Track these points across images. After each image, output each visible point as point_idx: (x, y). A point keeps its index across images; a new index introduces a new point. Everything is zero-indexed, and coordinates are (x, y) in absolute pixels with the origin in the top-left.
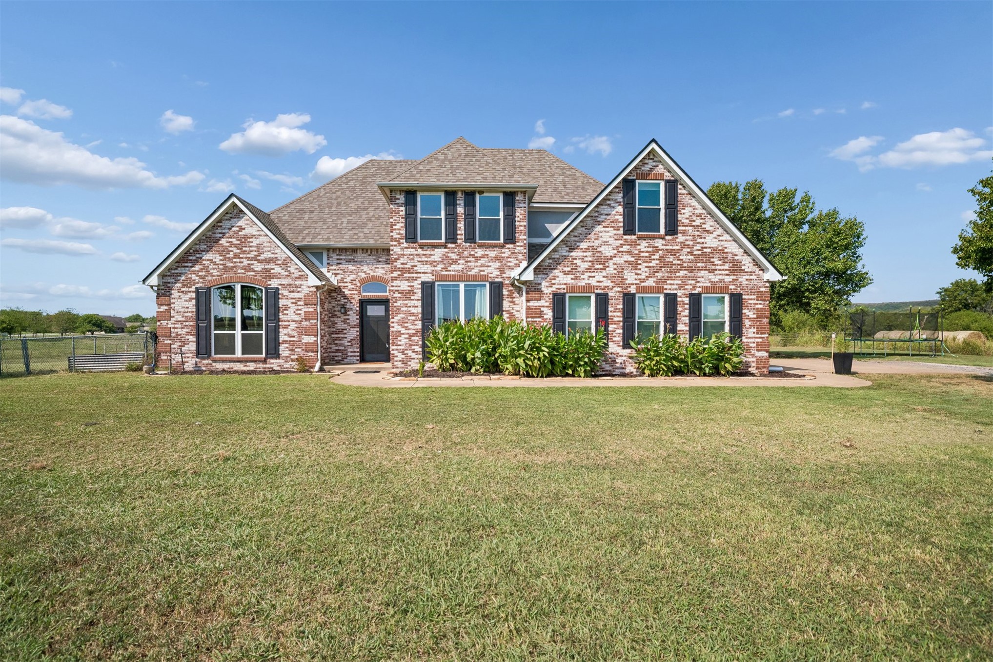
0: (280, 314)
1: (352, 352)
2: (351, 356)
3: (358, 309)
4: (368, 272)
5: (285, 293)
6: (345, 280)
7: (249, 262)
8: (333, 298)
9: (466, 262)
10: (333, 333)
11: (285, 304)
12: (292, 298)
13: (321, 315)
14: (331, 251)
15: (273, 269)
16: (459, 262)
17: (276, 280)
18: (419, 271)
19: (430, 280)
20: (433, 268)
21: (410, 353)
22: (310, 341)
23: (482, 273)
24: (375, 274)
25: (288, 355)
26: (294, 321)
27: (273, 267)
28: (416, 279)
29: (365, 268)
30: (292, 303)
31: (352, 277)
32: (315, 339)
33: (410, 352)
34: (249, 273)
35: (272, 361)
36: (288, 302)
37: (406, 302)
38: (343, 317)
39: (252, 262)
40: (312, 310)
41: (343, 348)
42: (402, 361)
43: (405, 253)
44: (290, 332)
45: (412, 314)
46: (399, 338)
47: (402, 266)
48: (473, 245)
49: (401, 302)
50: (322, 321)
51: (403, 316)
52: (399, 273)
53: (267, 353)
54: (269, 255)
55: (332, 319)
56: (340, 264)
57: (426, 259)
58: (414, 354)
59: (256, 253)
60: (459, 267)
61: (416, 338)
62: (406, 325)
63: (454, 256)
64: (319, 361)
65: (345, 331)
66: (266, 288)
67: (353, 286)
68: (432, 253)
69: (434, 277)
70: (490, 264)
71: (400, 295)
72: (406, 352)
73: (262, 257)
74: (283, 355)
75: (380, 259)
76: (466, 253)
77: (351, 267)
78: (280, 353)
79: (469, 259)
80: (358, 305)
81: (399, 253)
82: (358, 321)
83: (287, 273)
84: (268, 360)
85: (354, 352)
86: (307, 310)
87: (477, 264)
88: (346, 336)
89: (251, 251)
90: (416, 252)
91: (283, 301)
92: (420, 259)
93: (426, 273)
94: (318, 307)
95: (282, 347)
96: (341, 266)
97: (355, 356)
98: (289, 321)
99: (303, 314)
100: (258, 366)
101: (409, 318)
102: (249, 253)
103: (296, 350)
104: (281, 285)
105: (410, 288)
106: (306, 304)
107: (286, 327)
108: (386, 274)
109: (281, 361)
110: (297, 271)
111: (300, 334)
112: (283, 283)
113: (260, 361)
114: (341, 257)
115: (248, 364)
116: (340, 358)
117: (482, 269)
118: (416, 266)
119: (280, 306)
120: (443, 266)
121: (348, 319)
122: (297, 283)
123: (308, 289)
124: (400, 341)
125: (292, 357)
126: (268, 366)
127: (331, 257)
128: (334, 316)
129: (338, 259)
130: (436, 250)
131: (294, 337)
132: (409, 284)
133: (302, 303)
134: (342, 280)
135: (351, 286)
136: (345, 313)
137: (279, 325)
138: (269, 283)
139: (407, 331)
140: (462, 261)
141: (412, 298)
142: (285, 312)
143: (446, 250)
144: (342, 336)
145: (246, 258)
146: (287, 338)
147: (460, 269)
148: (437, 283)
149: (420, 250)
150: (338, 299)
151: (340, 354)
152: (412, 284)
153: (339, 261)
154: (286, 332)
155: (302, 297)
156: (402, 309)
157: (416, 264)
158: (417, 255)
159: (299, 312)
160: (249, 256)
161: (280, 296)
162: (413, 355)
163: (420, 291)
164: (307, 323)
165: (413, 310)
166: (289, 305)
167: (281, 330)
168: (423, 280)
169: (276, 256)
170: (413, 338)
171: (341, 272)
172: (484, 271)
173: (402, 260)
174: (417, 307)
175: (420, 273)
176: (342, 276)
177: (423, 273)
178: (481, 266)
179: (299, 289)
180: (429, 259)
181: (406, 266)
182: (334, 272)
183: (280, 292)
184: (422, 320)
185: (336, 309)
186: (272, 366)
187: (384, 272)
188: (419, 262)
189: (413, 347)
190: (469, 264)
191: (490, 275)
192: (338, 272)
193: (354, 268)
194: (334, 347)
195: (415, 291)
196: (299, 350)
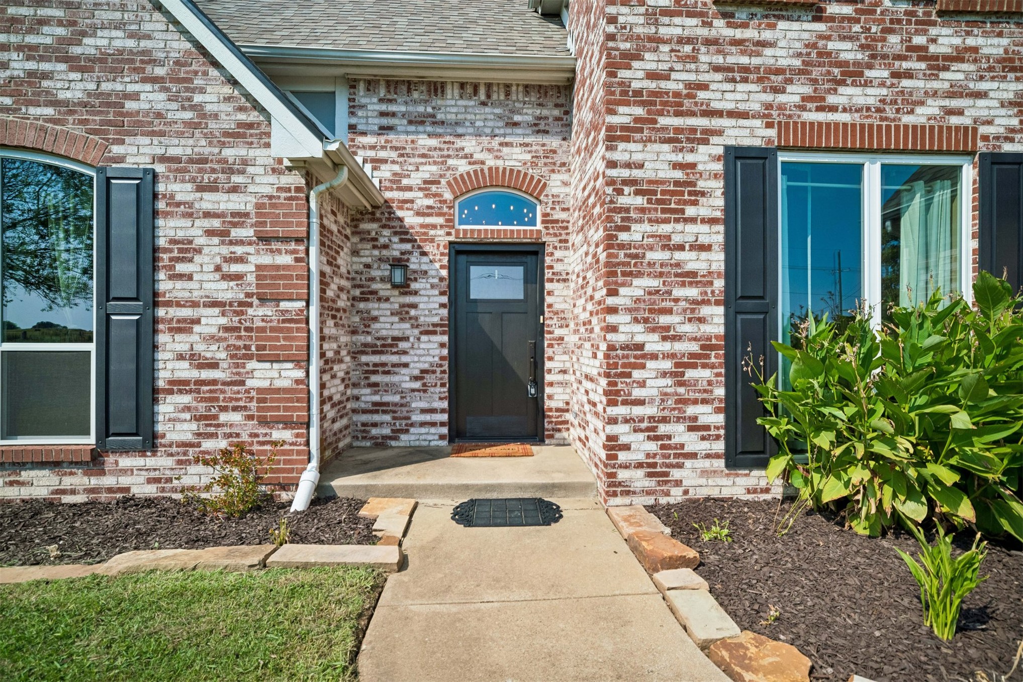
0: (161, 275)
1: (424, 411)
2: (423, 424)
3: (444, 273)
4: (477, 156)
5: (182, 191)
6: (405, 182)
7: (31, 65)
8: (365, 236)
9: (896, 75)
10: (366, 349)
11: (180, 234)
12: (207, 215)
13: (324, 285)
14: (362, 86)
15: (135, 96)
16: (868, 73)
17: (146, 140)
18: (716, 105)
19: (757, 143)
20: (768, 97)
21: (678, 432)
22: (279, 384)
23: (954, 120)
24: (500, 163)
25: (189, 437)
26: (214, 304)
27: (131, 88)
28: (705, 137)
29: (469, 144)
30: (210, 233)
31: (429, 171)
32: (300, 374)
33: (681, 428)
34: (33, 111)
35: (125, 462)
36: (195, 231)
37: (665, 229)
38: (397, 300)
39: (45, 66)
40: (286, 260)
41: (396, 398)
42: (649, 467)
43: (663, 31)
44: (200, 348)
45: (690, 277)
46: (637, 374)
47: (652, 85)
48: (920, 10)
49: (646, 227)
50: (329, 309)
51: (654, 283)
52: (639, 111)
53: (105, 431)
54: (121, 41)
55: (362, 305)
56: (390, 128)
57: (744, 60)
58: (694, 436)
59: (61, 31)
60: (868, 97)
61: (703, 374)
62: (664, 320)
63: (848, 51)
64: (314, 463)
65: (403, 345)
66: (100, 170)
67: (430, 202)
68: (767, 35)
69: (772, 133)
70: (983, 86)
71: (640, 201)
72: (663, 429)
73: (89, 46)
74: (171, 437)
75: (517, 118)
76: (894, 39)
77: (425, 142)
78: (160, 428)
79: (905, 65)
80: (445, 260)
81: (639, 30)
82: (445, 312)
83: (188, 115)
84: (110, 459)
85: (432, 411)
86: (266, 260)
87: (935, 85)
88: (405, 359)
89: (43, 22)
90: (704, 32)
91: (172, 223)
92: (719, 60)
93: (744, 115)
94: (313, 251)
95: (165, 408)
96: (391, 137)
97: (433, 424)
98: (195, 304)
99: (251, 278)
100: (68, 482)
101: (678, 292)
102: (30, 31)
103: (223, 417)
104: (163, 159)
105: (678, 175)
106: (264, 239)
107: (184, 327)
108: (534, 165)
109: (161, 462)
110: (228, 107)
111: (240, 356)
112: (172, 152)
113: (77, 464)
114: (393, 108)
115: (25, 475)
116: (387, 431)
117: (955, 103)
118: (704, 87)
119: (162, 242)
120: (808, 90)
121: (414, 306)
122: (229, 153)
123: (272, 179)
124: (642, 384)
125: (208, 445)
126: (108, 481)
127: (362, 107)
128: (369, 295)
129: (383, 114)
130: (782, 25)
131: (214, 365)
132: (679, 158)
133: (247, 232)
134: (396, 182)
135: (423, 202)
136: (404, 288)
137: (155, 321)
138: (116, 149)
139: (667, 346)
140: (879, 73)
141: (690, 211)
142: (181, 268)
143: (820, 27)
144: (394, 359)
145: (19, 48)
146: (184, 371)
147: (871, 101)
148: (782, 157)
149: (719, 23)
150: (382, 240)
151: (387, 418)
152: (690, 158)
153: (385, 121)
154: (183, 348)
155: (250, 208)
156: (651, 256)
157: (704, 77)
158: (708, 42)
159: (235, 268)
160: (31, 39)
161: (161, 205)
162: (692, 442)
163: (718, 186)
164: (267, 311)
165: (692, 261)
166: (201, 241)
167: (163, 338)
168: (731, 142)
169: (144, 44)
170: (690, 374)
171: (394, 155)
172: (960, 112)
173: (650, 61)
174: (707, 248)
175: (719, 113)
176: (396, 168)
177: (731, 114)
178: (951, 95)
179: (237, 179)
180: (756, 61)
181: (664, 85)
182: (371, 154)
183: (161, 188)
184: (726, 303)
185: (376, 273)
186: (124, 481)
187: (528, 157)
188: (717, 69)
189: (691, 410)
190: (906, 83)
191: (983, 130)
192: (382, 154)
193: (433, 142)
194: (368, 397)
195: (701, 185)
196: (236, 417)
